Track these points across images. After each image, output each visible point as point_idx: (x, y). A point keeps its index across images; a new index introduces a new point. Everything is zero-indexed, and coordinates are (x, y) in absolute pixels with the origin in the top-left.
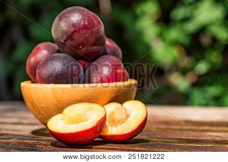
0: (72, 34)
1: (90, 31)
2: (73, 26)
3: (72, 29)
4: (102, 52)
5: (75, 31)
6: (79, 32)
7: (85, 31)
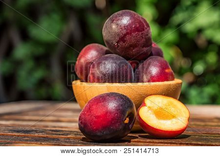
0: (124, 36)
1: (141, 33)
2: (125, 29)
3: (124, 32)
4: (149, 53)
5: (127, 33)
6: (131, 34)
7: (137, 33)
